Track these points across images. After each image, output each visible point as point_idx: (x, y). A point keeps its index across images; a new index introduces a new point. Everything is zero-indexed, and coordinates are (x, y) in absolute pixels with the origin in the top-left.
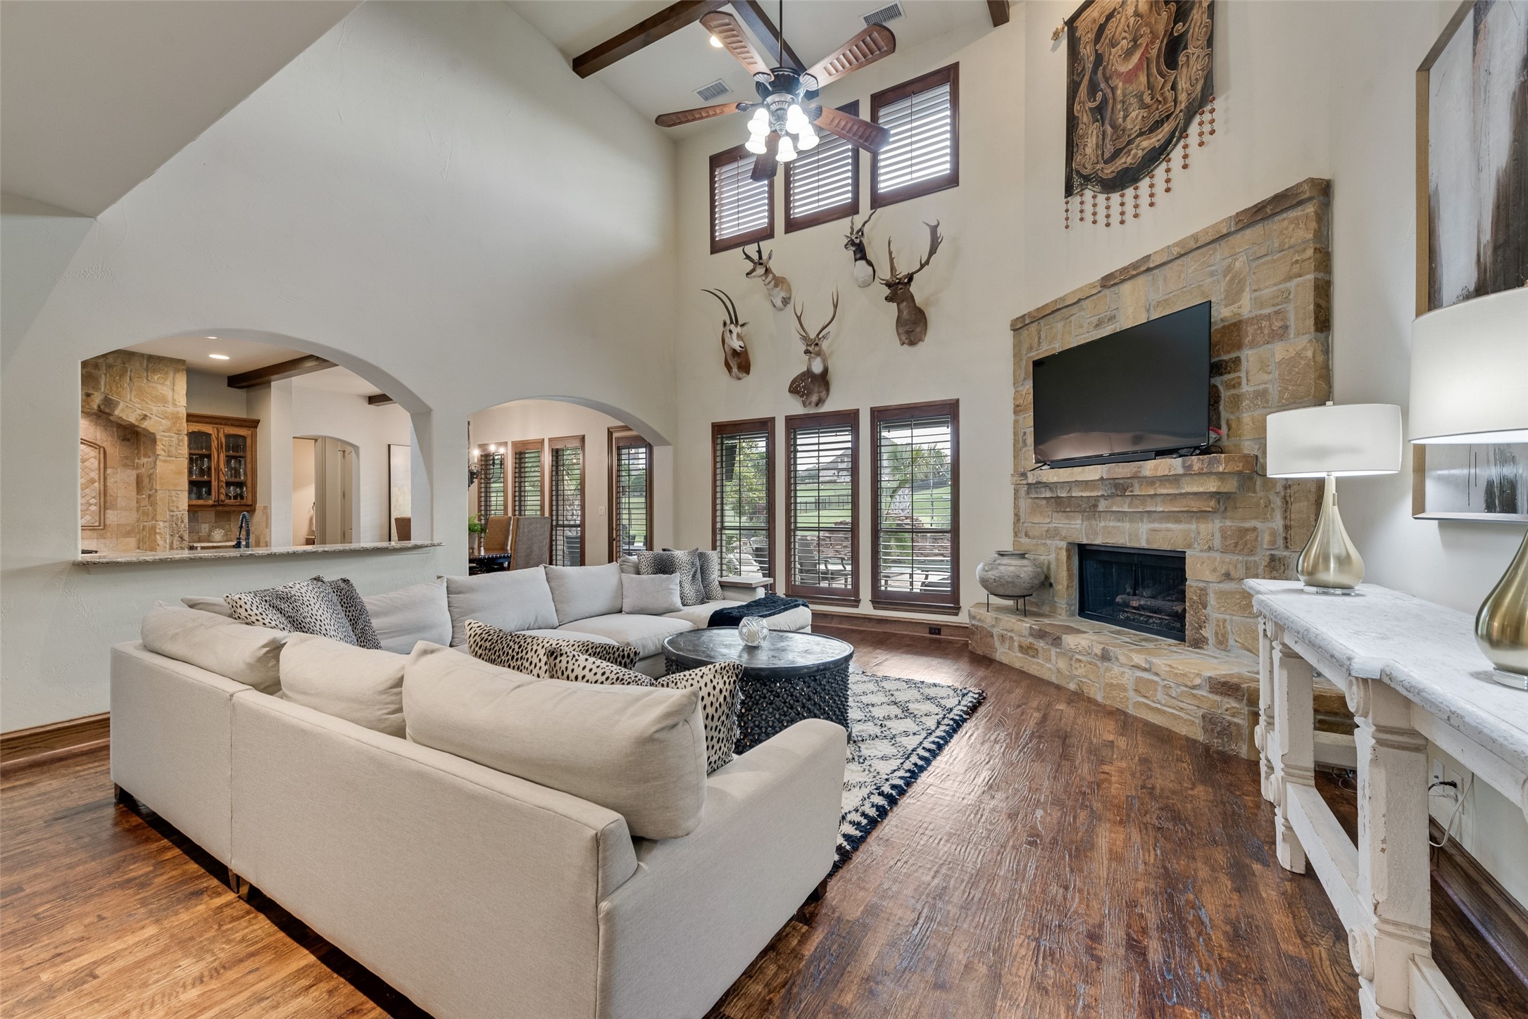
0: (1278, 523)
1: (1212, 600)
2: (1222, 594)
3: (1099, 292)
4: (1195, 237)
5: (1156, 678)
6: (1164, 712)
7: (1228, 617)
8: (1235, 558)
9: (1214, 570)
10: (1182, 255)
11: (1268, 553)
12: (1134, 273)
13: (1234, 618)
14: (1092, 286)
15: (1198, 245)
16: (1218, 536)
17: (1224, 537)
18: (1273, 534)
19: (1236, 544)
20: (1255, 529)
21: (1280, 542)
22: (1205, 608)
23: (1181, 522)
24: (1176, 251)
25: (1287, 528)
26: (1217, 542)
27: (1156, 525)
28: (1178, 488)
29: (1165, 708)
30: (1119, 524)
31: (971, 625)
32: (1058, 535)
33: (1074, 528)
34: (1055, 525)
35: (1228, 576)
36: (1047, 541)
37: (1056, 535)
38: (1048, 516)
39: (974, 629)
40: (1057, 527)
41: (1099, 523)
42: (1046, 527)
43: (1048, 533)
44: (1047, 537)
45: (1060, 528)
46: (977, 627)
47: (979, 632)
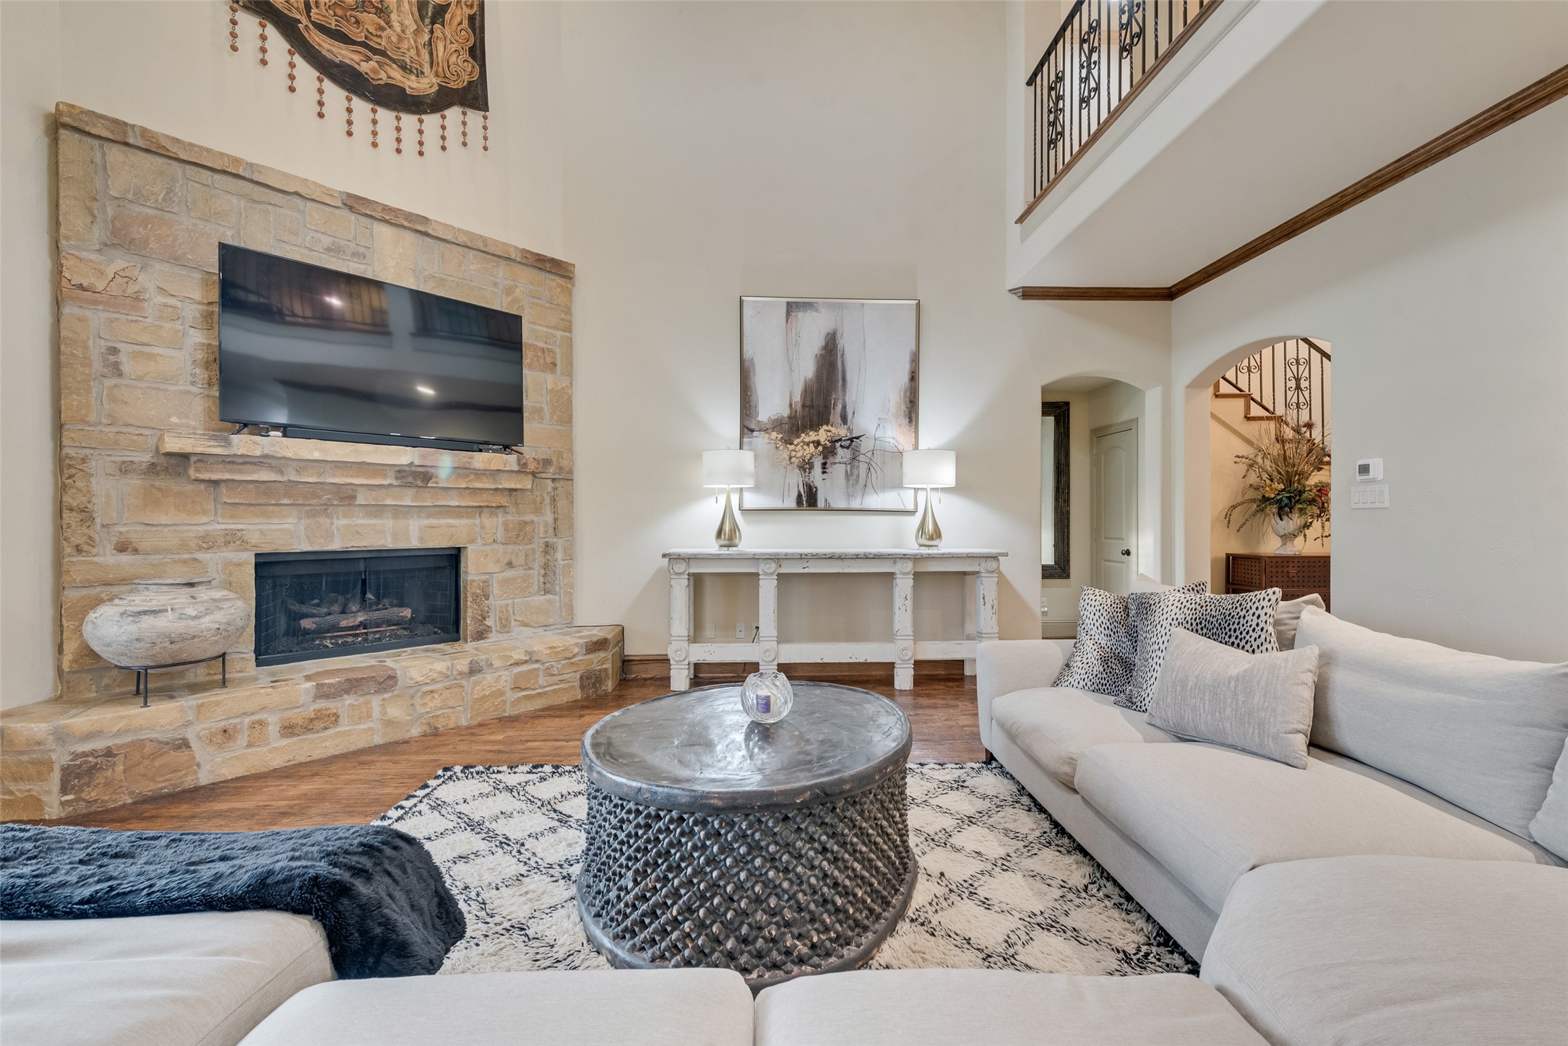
0: (549, 517)
1: (495, 590)
2: (505, 582)
3: (338, 208)
4: (484, 240)
5: (536, 666)
6: (545, 693)
7: (510, 601)
8: (517, 547)
9: (498, 561)
10: (468, 247)
11: (543, 541)
12: (406, 224)
13: (516, 600)
14: (330, 192)
15: (485, 250)
16: (501, 529)
17: (506, 530)
18: (546, 525)
19: (518, 536)
20: (532, 522)
21: (551, 531)
22: (487, 599)
23: (462, 517)
24: (462, 239)
25: (556, 520)
26: (500, 536)
27: (433, 521)
28: (494, 483)
29: (546, 689)
30: (374, 521)
31: (76, 756)
32: (234, 542)
33: (278, 530)
34: (223, 527)
35: (510, 564)
36: (200, 556)
37: (229, 543)
38: (205, 512)
39: (95, 761)
40: (232, 530)
41: (334, 521)
42: (198, 531)
43: (206, 541)
44: (200, 548)
45: (242, 530)
46: (109, 753)
47: (121, 757)
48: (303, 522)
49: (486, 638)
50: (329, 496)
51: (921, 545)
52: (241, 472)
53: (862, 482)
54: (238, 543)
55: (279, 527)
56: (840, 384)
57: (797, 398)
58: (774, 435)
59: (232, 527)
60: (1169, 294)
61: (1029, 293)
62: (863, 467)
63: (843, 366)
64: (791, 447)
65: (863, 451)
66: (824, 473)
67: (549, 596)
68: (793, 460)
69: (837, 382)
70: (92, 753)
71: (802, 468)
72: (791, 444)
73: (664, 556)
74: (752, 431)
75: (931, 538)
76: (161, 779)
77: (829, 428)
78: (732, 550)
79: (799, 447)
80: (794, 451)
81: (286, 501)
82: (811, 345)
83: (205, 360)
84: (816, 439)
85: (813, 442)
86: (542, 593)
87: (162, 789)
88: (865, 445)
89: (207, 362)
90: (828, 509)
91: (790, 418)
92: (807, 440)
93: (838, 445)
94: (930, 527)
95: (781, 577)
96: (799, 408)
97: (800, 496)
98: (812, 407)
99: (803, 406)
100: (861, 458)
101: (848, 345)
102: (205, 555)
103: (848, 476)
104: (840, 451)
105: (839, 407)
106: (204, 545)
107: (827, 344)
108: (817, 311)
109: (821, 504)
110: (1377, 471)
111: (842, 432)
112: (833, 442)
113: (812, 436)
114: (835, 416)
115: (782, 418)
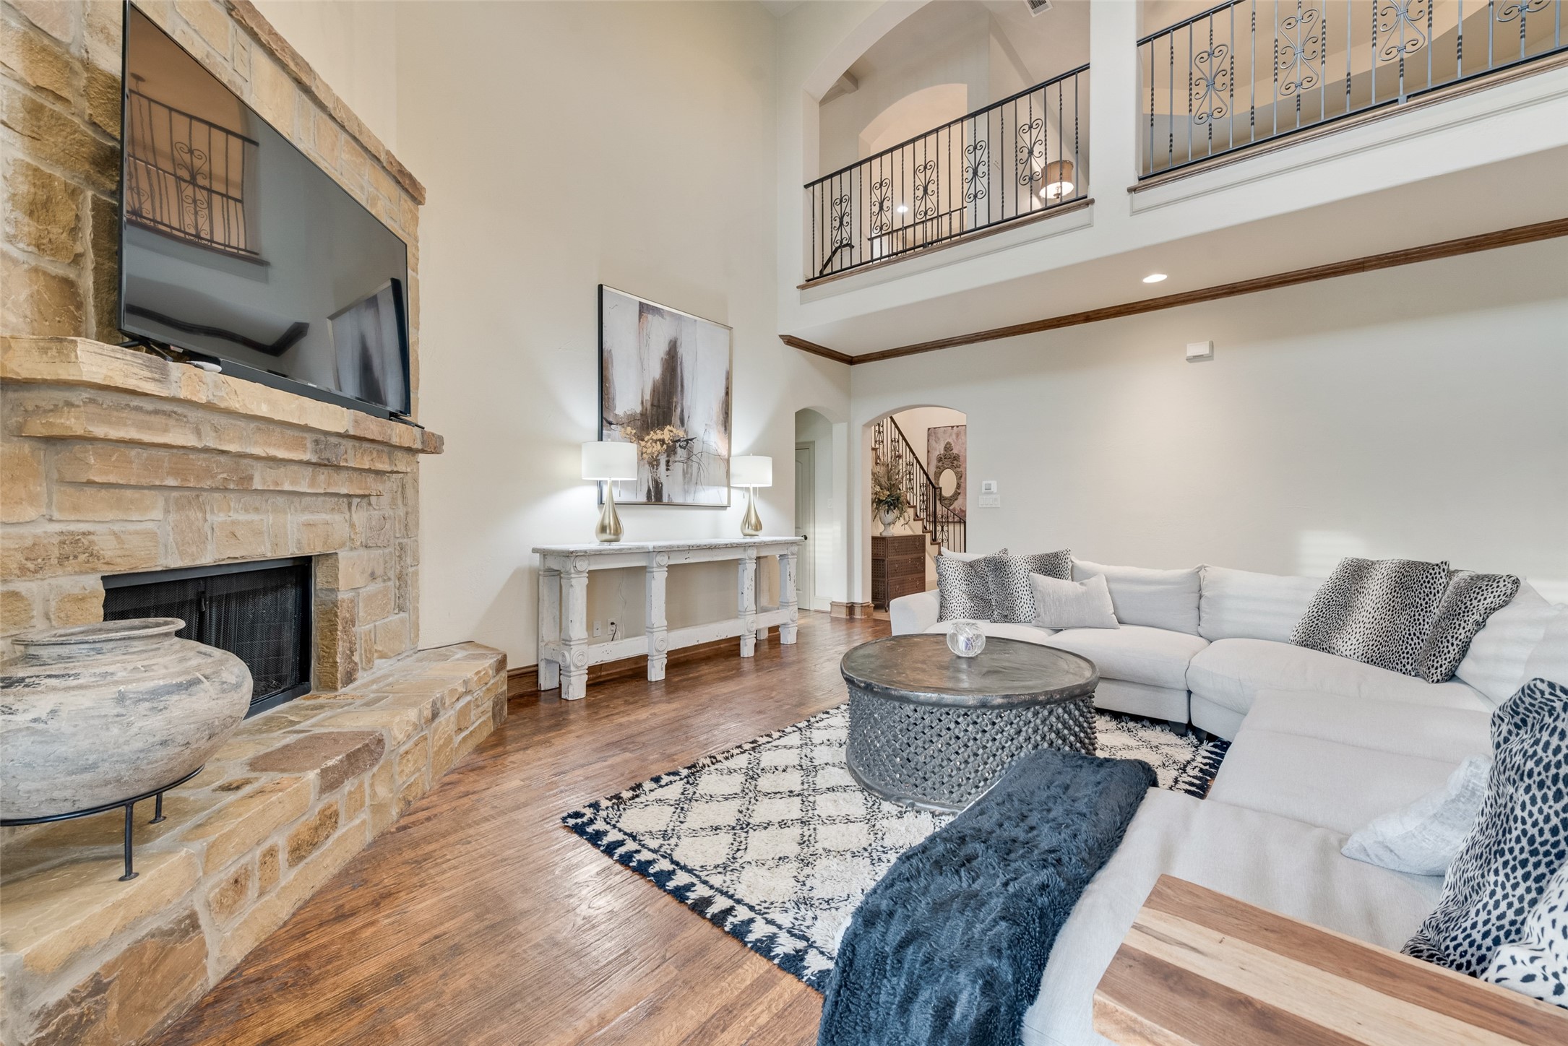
2: (368, 600)
5: (469, 698)
6: (475, 731)
7: (372, 626)
8: (378, 552)
10: (343, 127)
11: (398, 541)
13: (377, 624)
18: (400, 521)
19: (379, 535)
20: (390, 517)
21: (403, 529)
22: (354, 625)
25: (407, 515)
29: (475, 725)
31: (47, 1015)
32: (76, 557)
33: (137, 533)
34: (57, 527)
35: (373, 576)
36: (21, 586)
37: (67, 558)
38: (33, 499)
39: (78, 1010)
40: (72, 533)
41: (208, 516)
42: (21, 537)
43: (32, 556)
44: (23, 570)
45: (90, 533)
46: (97, 986)
47: (115, 988)
48: (172, 517)
49: (355, 679)
50: (225, 475)
51: (745, 535)
52: (149, 427)
53: (694, 480)
54: (82, 557)
55: (139, 527)
56: (679, 389)
57: (648, 397)
58: (629, 429)
59: (72, 527)
60: (851, 361)
61: (791, 341)
62: (695, 466)
63: (682, 376)
64: (643, 443)
65: (695, 452)
66: (668, 470)
67: (402, 614)
68: (644, 455)
69: (677, 387)
70: (73, 999)
71: (651, 464)
72: (643, 440)
73: (535, 551)
74: (611, 423)
75: (756, 529)
76: (163, 1003)
77: (671, 428)
78: (615, 546)
79: (649, 444)
80: (645, 447)
81: (171, 482)
82: (658, 351)
83: (31, 197)
84: (661, 437)
85: (660, 440)
86: (396, 611)
87: (164, 1022)
88: (697, 447)
89: (33, 203)
90: (671, 504)
91: (642, 415)
92: (655, 438)
93: (678, 444)
94: (753, 520)
95: (671, 568)
96: (649, 406)
97: (649, 491)
98: (658, 407)
99: (652, 405)
100: (694, 458)
101: (684, 352)
102: (29, 584)
103: (685, 473)
104: (679, 450)
105: (679, 410)
106: (30, 565)
107: (670, 350)
108: (662, 317)
109: (665, 499)
110: (994, 489)
111: (681, 433)
112: (675, 442)
113: (658, 435)
114: (676, 419)
115: (636, 413)
